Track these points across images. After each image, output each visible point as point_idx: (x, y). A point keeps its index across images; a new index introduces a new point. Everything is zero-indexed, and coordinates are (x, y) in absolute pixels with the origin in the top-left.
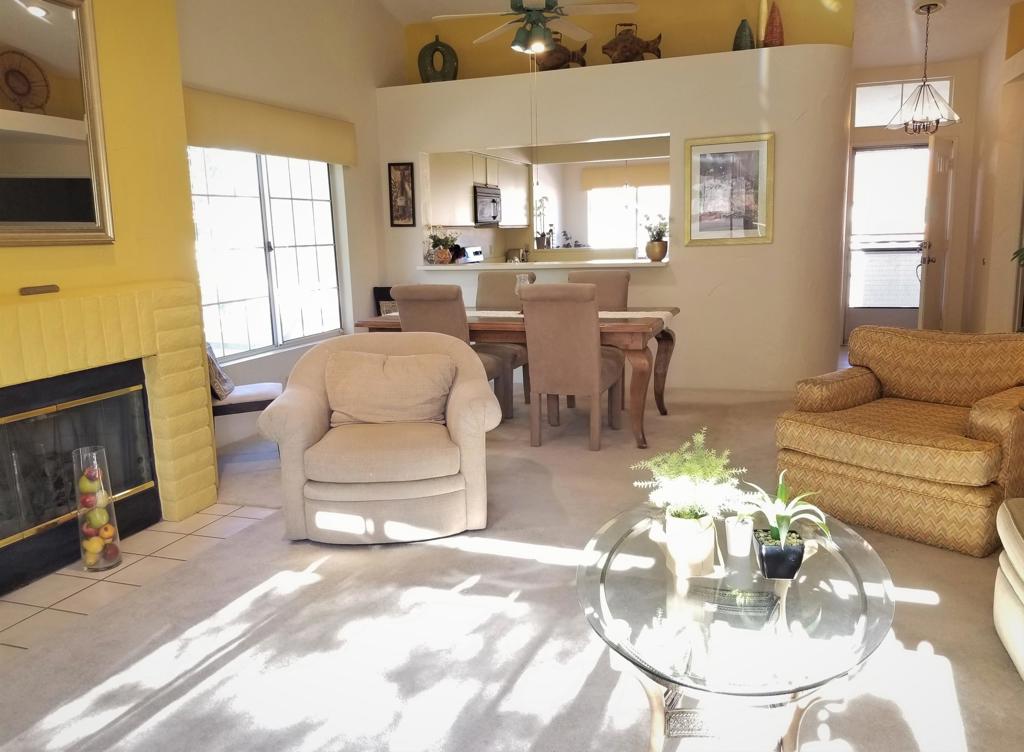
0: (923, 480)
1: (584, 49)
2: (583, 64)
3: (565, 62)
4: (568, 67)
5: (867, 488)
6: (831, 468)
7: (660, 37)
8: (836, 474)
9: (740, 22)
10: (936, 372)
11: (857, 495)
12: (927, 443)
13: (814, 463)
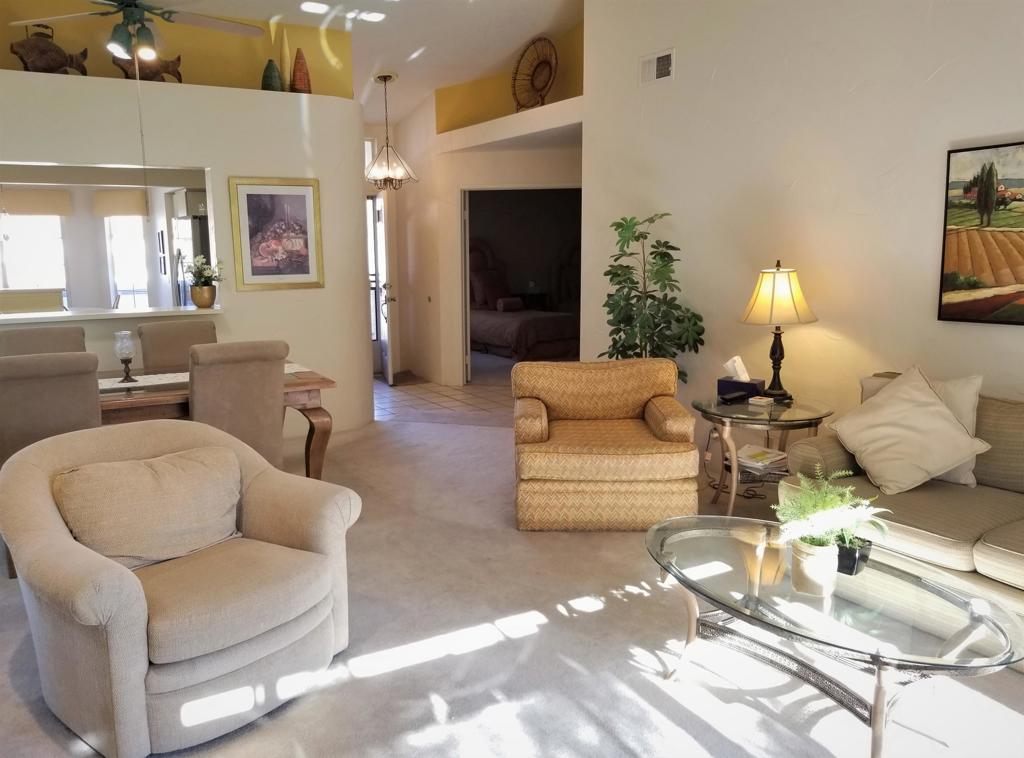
0: (650, 481)
1: (84, 54)
2: (84, 73)
3: (62, 65)
4: (66, 72)
5: (605, 497)
6: (571, 487)
7: (179, 59)
8: (576, 492)
9: (267, 61)
10: (594, 394)
11: (598, 505)
12: (654, 451)
13: (557, 487)
